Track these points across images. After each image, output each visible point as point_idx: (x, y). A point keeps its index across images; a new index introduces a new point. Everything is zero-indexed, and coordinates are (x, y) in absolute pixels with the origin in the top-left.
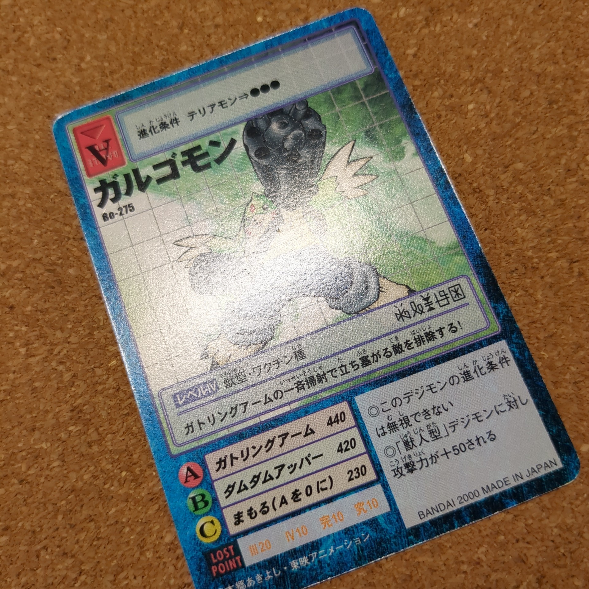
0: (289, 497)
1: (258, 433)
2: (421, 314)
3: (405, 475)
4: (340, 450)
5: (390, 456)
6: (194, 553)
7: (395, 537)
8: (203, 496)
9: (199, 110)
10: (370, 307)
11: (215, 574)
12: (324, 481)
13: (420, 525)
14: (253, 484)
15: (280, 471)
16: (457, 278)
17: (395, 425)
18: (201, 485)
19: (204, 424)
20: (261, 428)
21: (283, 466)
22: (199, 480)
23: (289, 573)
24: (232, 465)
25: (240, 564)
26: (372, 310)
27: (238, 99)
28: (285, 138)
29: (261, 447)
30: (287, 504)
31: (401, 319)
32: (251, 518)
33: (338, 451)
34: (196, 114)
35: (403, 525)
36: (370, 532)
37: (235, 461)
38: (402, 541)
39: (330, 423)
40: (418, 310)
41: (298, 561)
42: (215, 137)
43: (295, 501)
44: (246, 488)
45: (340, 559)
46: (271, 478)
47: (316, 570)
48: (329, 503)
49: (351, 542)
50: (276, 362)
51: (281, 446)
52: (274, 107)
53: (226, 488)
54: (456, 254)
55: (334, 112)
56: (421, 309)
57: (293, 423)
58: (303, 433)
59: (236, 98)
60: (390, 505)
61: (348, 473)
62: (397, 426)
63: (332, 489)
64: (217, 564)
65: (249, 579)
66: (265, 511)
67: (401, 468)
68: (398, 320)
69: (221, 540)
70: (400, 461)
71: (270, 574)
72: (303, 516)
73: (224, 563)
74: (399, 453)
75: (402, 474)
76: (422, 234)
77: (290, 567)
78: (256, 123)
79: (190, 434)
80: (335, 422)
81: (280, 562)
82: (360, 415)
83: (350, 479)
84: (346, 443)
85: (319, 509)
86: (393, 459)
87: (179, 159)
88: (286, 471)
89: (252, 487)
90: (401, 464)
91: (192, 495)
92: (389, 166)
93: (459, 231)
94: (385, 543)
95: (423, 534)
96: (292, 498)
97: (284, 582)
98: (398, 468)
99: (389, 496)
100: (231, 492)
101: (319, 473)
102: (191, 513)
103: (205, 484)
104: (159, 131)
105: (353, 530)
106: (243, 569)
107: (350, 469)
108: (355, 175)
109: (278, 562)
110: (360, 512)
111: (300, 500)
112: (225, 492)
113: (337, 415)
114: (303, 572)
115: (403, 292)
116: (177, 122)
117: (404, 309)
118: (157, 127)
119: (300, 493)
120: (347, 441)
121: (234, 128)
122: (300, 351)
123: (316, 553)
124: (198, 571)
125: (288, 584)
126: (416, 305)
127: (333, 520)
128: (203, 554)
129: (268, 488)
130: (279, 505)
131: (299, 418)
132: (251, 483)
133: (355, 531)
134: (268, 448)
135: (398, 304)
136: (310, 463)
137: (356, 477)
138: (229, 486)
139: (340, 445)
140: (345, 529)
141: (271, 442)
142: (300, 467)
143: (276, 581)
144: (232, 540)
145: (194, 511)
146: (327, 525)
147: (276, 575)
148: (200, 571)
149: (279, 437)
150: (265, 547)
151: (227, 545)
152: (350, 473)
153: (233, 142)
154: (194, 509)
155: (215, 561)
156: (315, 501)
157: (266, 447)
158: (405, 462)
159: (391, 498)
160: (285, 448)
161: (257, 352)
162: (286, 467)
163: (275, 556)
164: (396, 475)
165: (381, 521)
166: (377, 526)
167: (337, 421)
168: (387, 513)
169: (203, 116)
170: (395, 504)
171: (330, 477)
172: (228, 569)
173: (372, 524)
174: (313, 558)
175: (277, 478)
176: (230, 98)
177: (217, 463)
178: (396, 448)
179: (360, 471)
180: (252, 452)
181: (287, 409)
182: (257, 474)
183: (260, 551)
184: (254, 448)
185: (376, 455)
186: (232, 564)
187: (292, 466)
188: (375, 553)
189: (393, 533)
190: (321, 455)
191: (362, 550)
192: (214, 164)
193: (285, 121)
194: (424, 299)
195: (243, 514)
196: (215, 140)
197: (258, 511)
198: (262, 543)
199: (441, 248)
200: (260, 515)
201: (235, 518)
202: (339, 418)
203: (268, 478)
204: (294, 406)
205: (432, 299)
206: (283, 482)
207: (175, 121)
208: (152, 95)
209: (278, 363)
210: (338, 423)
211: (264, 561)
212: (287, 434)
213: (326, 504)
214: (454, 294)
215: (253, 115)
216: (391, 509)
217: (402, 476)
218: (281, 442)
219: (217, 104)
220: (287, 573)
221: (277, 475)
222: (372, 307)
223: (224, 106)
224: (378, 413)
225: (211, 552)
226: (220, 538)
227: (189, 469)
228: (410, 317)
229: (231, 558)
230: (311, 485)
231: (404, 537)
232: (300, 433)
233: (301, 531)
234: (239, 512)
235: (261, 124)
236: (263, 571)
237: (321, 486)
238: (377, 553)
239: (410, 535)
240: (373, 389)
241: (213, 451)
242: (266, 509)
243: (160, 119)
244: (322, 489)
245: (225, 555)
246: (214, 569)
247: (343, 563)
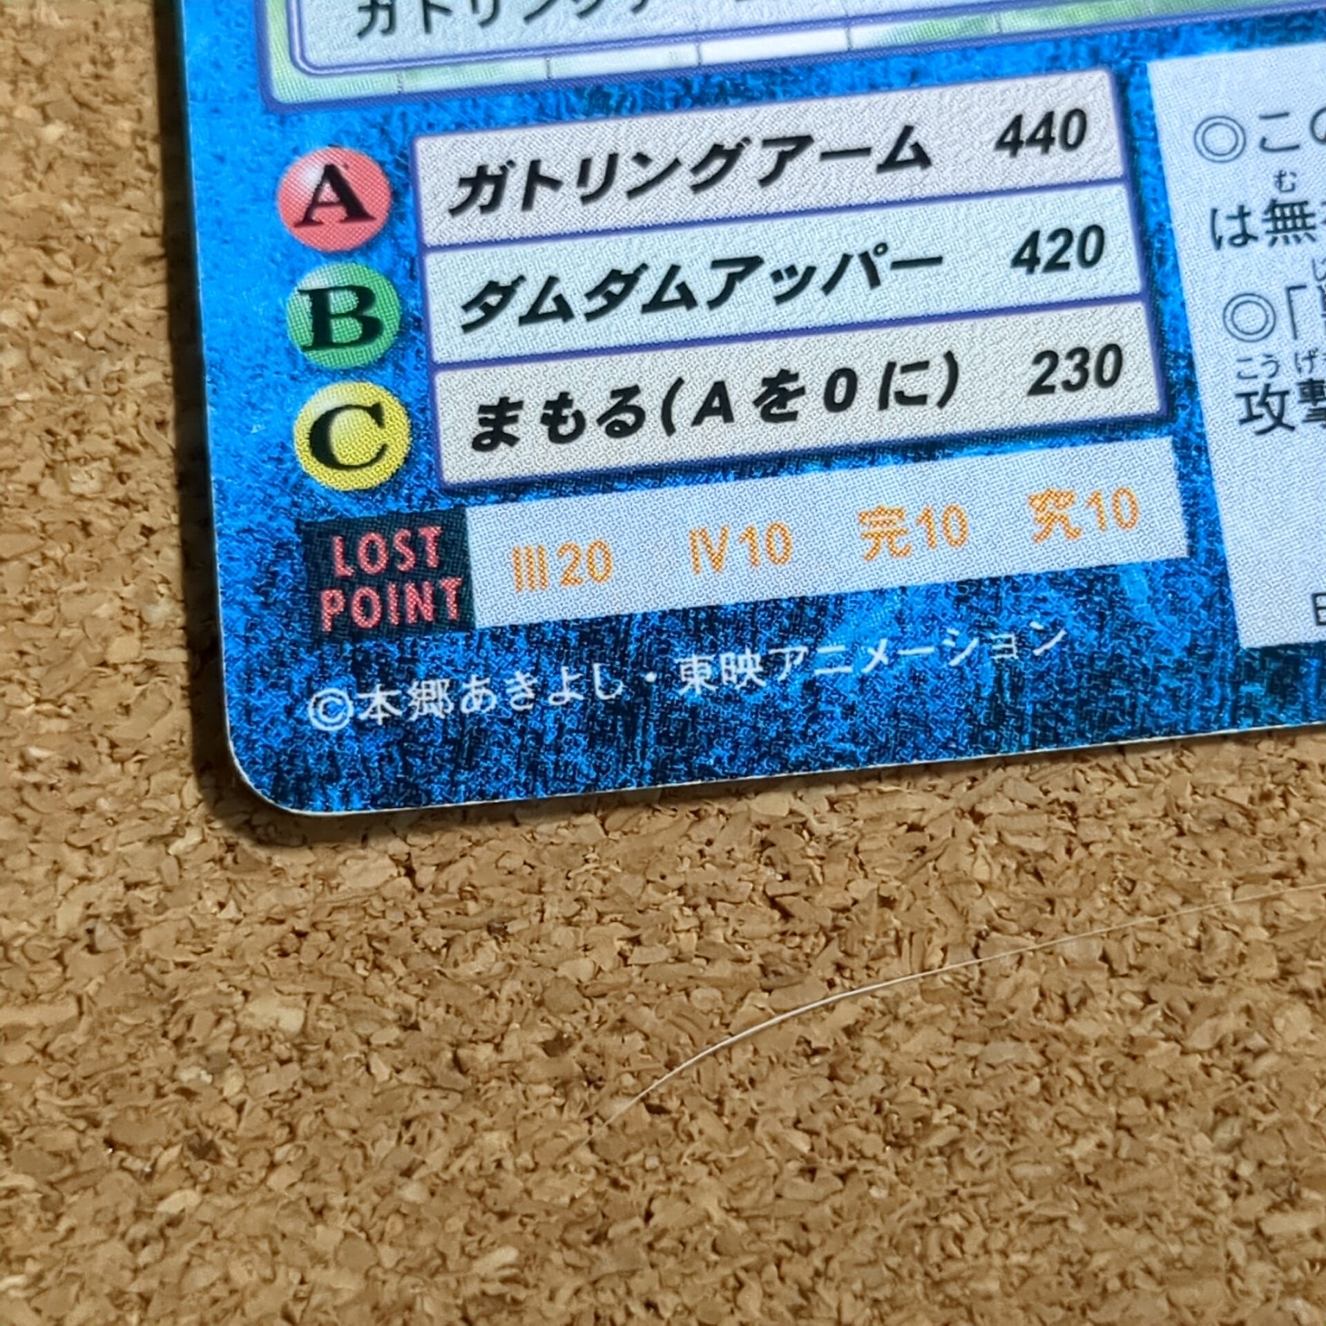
0: (743, 394)
1: (677, 105)
3: (1292, 428)
4: (1026, 259)
5: (1246, 336)
6: (260, 517)
7: (1181, 667)
8: (365, 296)
11: (327, 626)
12: (924, 365)
13: (1307, 646)
14: (600, 302)
15: (732, 281)
17: (1304, 216)
18: (367, 249)
19: (445, 11)
20: (696, 90)
21: (752, 263)
22: (361, 231)
23: (663, 698)
24: (528, 202)
25: (453, 613)
29: (676, 163)
30: (728, 417)
32: (555, 437)
33: (1017, 261)
35: (1228, 629)
36: (1070, 623)
37: (542, 192)
38: (1209, 693)
39: (1011, 141)
41: (715, 664)
43: (767, 416)
44: (564, 311)
45: (910, 698)
46: (687, 299)
47: (785, 717)
48: (917, 459)
49: (975, 642)
51: (765, 181)
53: (475, 292)
57: (843, 102)
58: (879, 155)
60: (1192, 535)
61: (1038, 360)
62: (1310, 221)
63: (948, 408)
64: (347, 586)
65: (474, 682)
66: (622, 424)
67: (1283, 394)
69: (397, 494)
70: (1288, 365)
71: (574, 685)
72: (785, 482)
73: (381, 590)
74: (1289, 334)
75: (1278, 421)
77: (671, 678)
79: (375, 36)
80: (1032, 140)
81: (632, 647)
82: (1155, 139)
83: (1039, 388)
84: (1061, 240)
85: (869, 476)
86: (1256, 350)
88: (758, 286)
89: (590, 316)
90: (1288, 380)
91: (315, 279)
94: (1129, 681)
95: (1311, 690)
96: (757, 403)
97: (630, 733)
98: (1267, 393)
99: (1195, 496)
100: (491, 313)
101: (906, 329)
102: (291, 351)
103: (386, 249)
105: (997, 597)
106: (460, 636)
107: (1049, 346)
109: (626, 643)
110: (1048, 530)
111: (793, 416)
112: (467, 307)
113: (1048, 119)
114: (726, 712)
119: (801, 391)
120: (1068, 233)
123: (804, 649)
124: (258, 591)
125: (645, 745)
127: (920, 533)
128: (298, 531)
129: (660, 336)
130: (692, 414)
131: (873, 87)
132: (590, 295)
133: (1007, 601)
134: (704, 175)
136: (874, 280)
137: (1068, 386)
138: (492, 287)
139: (1033, 239)
140: (961, 585)
141: (723, 155)
142: (828, 287)
143: (593, 717)
144: (444, 504)
145: (305, 348)
146: (884, 549)
147: (600, 694)
148: (266, 594)
149: (767, 143)
150: (581, 570)
151: (414, 521)
152: (1046, 363)
154: (307, 337)
155: (342, 569)
156: (858, 439)
157: (696, 170)
158: (1305, 377)
159: (1203, 503)
160: (781, 195)
162: (763, 272)
163: (618, 618)
164: (1251, 418)
165: (1136, 590)
166: (1111, 606)
167: (1047, 142)
168: (1169, 562)
170: (1215, 534)
171: (949, 357)
172: (394, 620)
173: (1088, 591)
174: (788, 666)
175: (714, 304)
177: (463, 181)
178: (1283, 310)
179: (1091, 366)
180: (629, 174)
181: (831, 40)
182: (628, 269)
183: (554, 579)
184: (642, 159)
185: (1180, 316)
186: (418, 602)
187: (792, 271)
188: (1070, 715)
189: (1178, 654)
190: (938, 260)
191: (1016, 690)
195: (521, 414)
197: (591, 416)
198: (575, 549)
200: (594, 434)
201: (483, 422)
202: (1056, 132)
203: (672, 294)
204: (864, 36)
206: (734, 329)
210: (1046, 150)
211: (565, 624)
212: (803, 142)
213: (905, 459)
216: (1192, 552)
217: (1279, 431)
218: (769, 166)
220: (654, 698)
221: (716, 291)
224: (1237, 151)
225: (336, 533)
226: (395, 483)
227: (331, 174)
229: (419, 575)
230: (858, 370)
231: (1221, 679)
232: (866, 151)
233: (762, 545)
234: (504, 401)
236: (547, 668)
237: (899, 382)
238: (1082, 717)
239: (1252, 676)
240: (1238, 47)
241: (460, 127)
242: (629, 418)
244: (902, 398)
245: (394, 557)
246: (331, 603)
247: (914, 719)
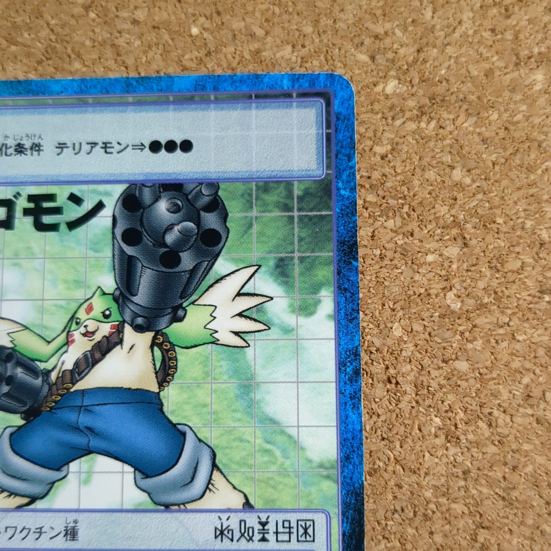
2: (248, 541)
9: (74, 144)
10: (187, 505)
16: (316, 511)
26: (186, 511)
27: (129, 149)
28: (170, 228)
31: (219, 538)
34: (68, 147)
40: (246, 535)
42: (80, 191)
50: (38, 530)
52: (174, 177)
54: (328, 477)
55: (249, 214)
56: (251, 534)
59: (128, 146)
68: (216, 537)
76: (293, 432)
78: (141, 190)
87: (22, 203)
92: (290, 320)
93: (343, 446)
104: (11, 154)
108: (240, 315)
115: (238, 501)
116: (39, 150)
117: (229, 526)
118: (11, 147)
121: (108, 187)
122: (74, 528)
126: (247, 526)
135: (224, 516)
153: (100, 206)
161: (19, 508)
169: (76, 154)
176: (120, 142)
192: (63, 227)
193: (179, 203)
194: (261, 523)
196: (79, 194)
199: (310, 461)
205: (271, 527)
207: (36, 147)
208: (21, 100)
209: (41, 533)
214: (301, 531)
215: (141, 178)
219: (101, 144)
222: (189, 506)
223: (108, 150)
228: (232, 540)
235: (147, 195)
243: (19, 137)
